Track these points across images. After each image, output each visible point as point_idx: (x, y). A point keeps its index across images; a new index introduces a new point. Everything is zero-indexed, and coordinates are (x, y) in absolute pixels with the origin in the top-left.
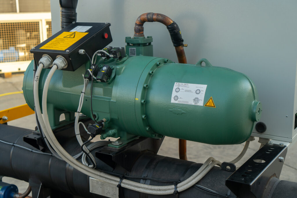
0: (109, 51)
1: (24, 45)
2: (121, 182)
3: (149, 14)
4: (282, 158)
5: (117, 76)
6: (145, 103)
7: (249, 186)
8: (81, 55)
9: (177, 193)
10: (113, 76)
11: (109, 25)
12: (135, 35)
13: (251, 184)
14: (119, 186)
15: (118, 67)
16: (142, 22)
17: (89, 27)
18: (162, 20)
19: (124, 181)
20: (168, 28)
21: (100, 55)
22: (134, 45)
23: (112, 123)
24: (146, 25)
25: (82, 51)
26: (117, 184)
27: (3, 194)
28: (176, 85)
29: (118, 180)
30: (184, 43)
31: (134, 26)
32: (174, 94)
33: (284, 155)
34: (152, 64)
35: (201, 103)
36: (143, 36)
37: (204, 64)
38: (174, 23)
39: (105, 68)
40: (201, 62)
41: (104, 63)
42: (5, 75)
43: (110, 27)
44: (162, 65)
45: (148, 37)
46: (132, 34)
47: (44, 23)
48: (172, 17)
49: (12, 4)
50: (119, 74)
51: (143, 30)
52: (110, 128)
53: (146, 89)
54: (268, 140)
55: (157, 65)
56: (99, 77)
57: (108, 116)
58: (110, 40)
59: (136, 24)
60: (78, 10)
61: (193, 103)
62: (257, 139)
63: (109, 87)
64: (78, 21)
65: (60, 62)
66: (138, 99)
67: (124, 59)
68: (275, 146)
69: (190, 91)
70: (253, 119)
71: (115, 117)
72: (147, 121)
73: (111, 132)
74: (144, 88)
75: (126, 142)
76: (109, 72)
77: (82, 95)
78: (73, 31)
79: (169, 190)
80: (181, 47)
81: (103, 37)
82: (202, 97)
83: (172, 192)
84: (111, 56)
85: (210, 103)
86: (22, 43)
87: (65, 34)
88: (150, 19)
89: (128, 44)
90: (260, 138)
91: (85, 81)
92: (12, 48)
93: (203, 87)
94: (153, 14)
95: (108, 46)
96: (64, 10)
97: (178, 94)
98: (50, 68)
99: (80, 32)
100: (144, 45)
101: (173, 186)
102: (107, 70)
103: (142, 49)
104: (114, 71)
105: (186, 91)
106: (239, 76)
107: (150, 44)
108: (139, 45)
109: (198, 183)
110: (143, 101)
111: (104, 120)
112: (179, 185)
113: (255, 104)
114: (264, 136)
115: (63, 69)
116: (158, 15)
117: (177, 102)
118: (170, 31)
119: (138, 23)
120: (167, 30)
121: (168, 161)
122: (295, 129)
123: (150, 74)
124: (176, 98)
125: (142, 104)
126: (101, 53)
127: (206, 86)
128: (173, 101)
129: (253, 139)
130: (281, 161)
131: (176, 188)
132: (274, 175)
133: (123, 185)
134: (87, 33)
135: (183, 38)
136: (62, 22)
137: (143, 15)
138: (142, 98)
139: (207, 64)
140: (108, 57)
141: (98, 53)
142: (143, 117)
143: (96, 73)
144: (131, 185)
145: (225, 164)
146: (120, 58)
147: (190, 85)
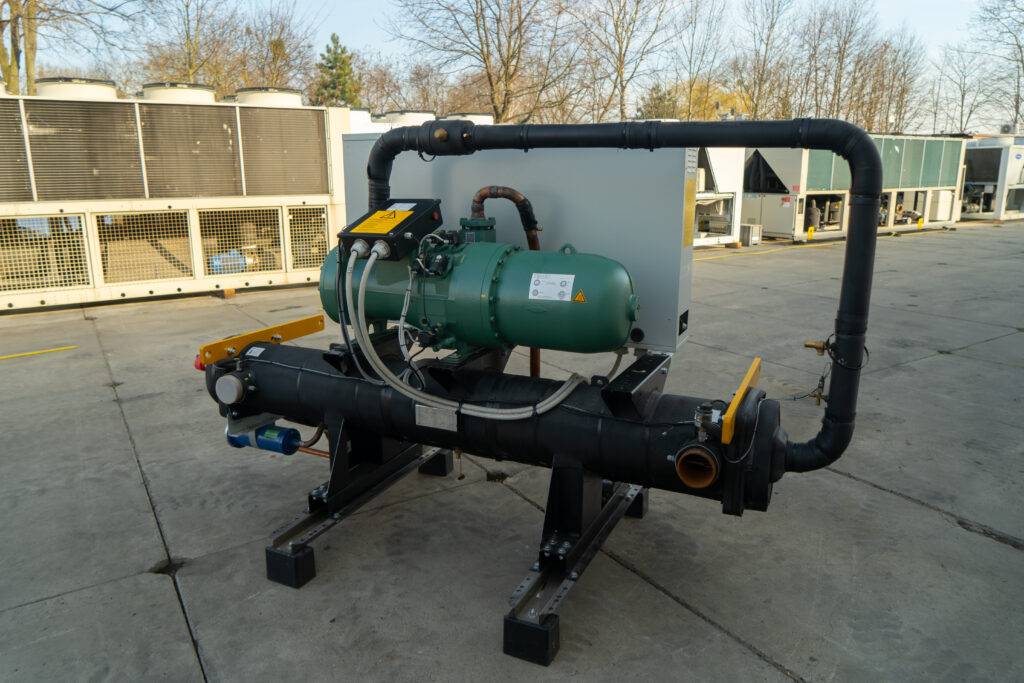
0: (443, 235)
1: (254, 247)
2: (460, 407)
3: (493, 187)
4: (664, 369)
5: (455, 268)
6: (494, 301)
7: (630, 394)
8: (408, 240)
9: (536, 416)
10: (449, 267)
11: (439, 201)
12: (473, 216)
13: (633, 392)
14: (458, 413)
15: (456, 256)
16: (482, 198)
17: (414, 205)
18: (510, 195)
19: (465, 406)
20: (518, 206)
21: (430, 240)
22: (472, 228)
23: (448, 329)
24: (488, 202)
25: (409, 235)
26: (456, 409)
27: (281, 441)
28: (535, 277)
29: (457, 404)
30: (538, 226)
31: (471, 203)
32: (532, 287)
33: (667, 365)
34: (501, 252)
35: (568, 298)
36: (483, 216)
37: (567, 251)
38: (526, 200)
39: (439, 257)
40: (564, 249)
41: (436, 251)
42: (226, 292)
43: (440, 205)
44: (513, 253)
45: (490, 219)
46: (468, 215)
47: (286, 211)
48: (523, 192)
49: (235, 182)
50: (457, 265)
51: (483, 210)
52: (445, 336)
53: (495, 283)
54: (646, 350)
55: (507, 253)
56: (433, 268)
57: (444, 320)
58: (440, 222)
59: (474, 201)
60: (392, 182)
61: (558, 299)
62: (631, 350)
63: (444, 282)
64: (392, 197)
65: (380, 248)
66: (485, 296)
67: (463, 246)
68: (656, 356)
69: (553, 284)
70: (631, 318)
71: (453, 321)
72: (496, 324)
73: (448, 341)
74: (493, 281)
75: (466, 356)
76: (445, 262)
77: (408, 295)
78: (391, 209)
79: (526, 412)
80: (533, 231)
81: (433, 218)
82: (569, 290)
83: (529, 414)
84: (446, 241)
85: (580, 297)
86: (251, 244)
87: (379, 214)
88: (494, 193)
89: (464, 227)
90: (636, 350)
91: (412, 275)
92: (234, 252)
93: (570, 278)
94: (498, 188)
95: (440, 229)
96: (373, 182)
97: (538, 288)
98: (368, 258)
99: (402, 211)
100: (485, 228)
101: (531, 408)
102: (442, 259)
103: (483, 233)
104: (450, 261)
105: (549, 283)
106: (614, 265)
107: (492, 227)
108: (479, 228)
109: (562, 402)
110: (491, 299)
111: (439, 325)
112: (538, 406)
113: (634, 299)
114: (641, 346)
115: (384, 259)
116: (504, 188)
117: (536, 298)
118: (520, 211)
119: (476, 199)
120: (516, 209)
121: (518, 380)
122: (687, 312)
123: (499, 264)
124: (536, 292)
125: (490, 302)
126: (432, 238)
127: (573, 276)
128: (531, 297)
129: (626, 352)
130: (664, 373)
131: (535, 409)
132: (656, 389)
133: (463, 411)
134: (411, 212)
135: (537, 218)
136: (370, 199)
137: (484, 189)
138: (491, 294)
139: (573, 251)
140: (441, 243)
141: (427, 238)
142: (492, 318)
143: (427, 264)
144: (474, 411)
145: (595, 378)
146: (457, 245)
147: (553, 276)
